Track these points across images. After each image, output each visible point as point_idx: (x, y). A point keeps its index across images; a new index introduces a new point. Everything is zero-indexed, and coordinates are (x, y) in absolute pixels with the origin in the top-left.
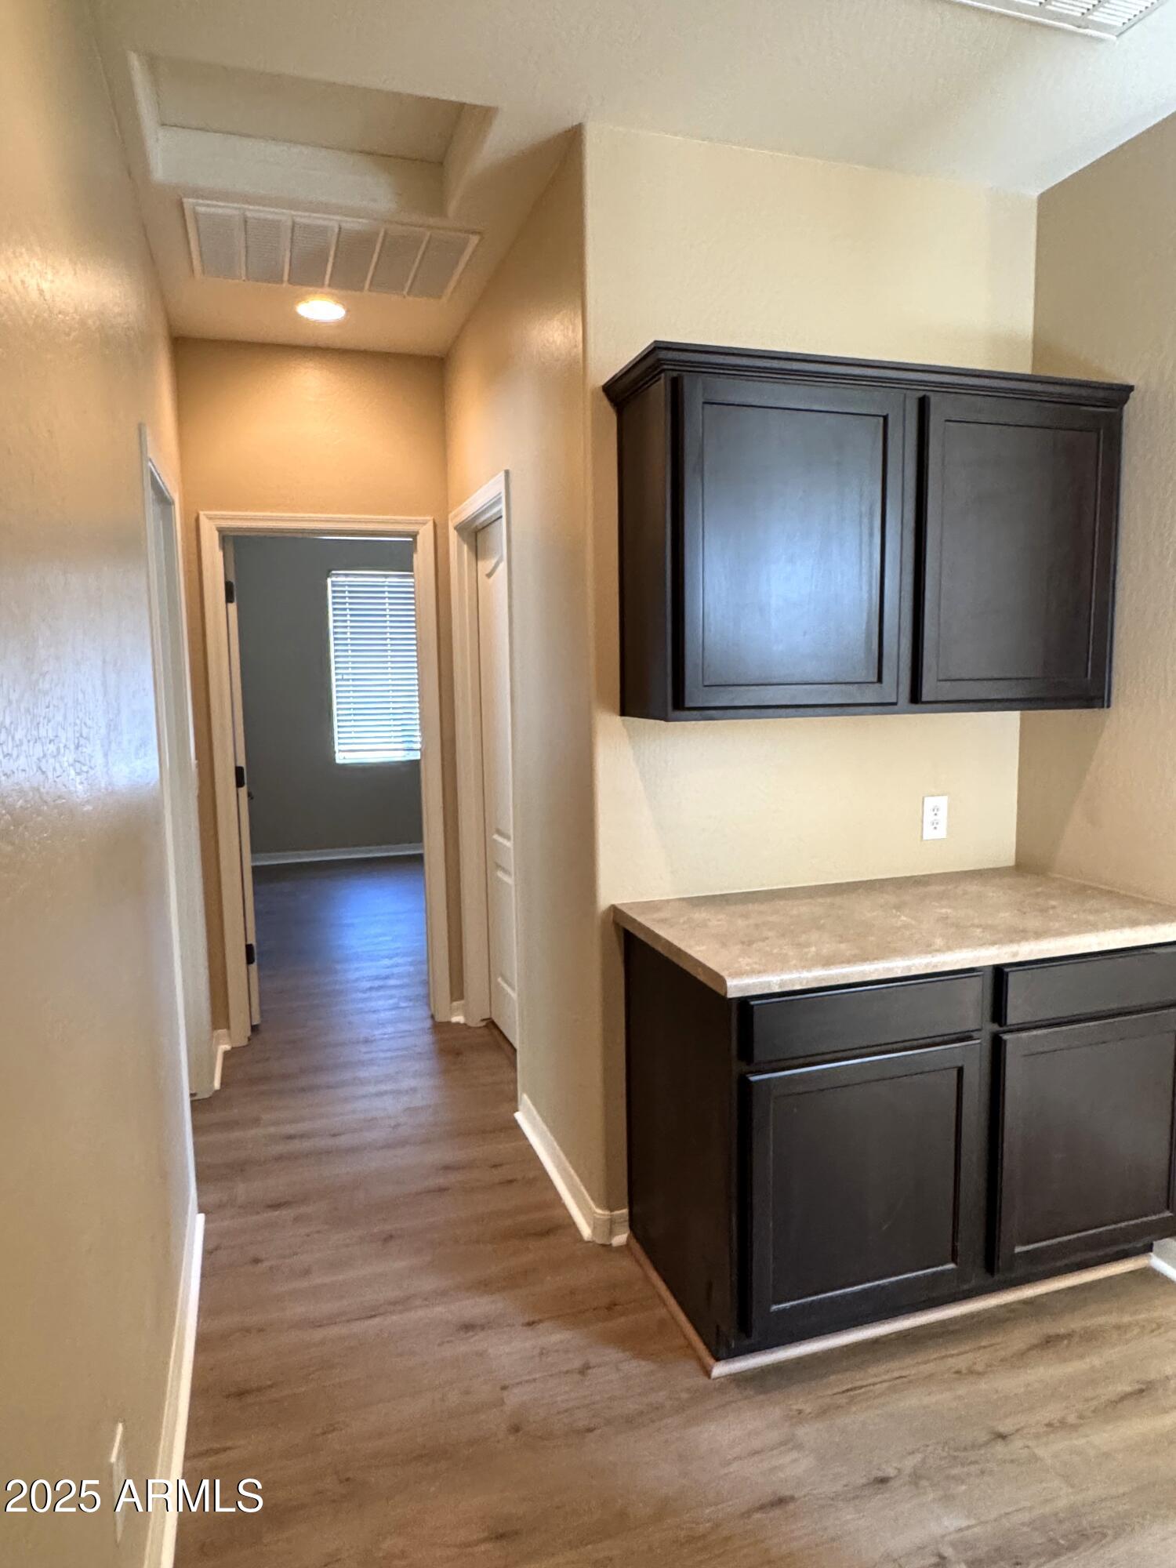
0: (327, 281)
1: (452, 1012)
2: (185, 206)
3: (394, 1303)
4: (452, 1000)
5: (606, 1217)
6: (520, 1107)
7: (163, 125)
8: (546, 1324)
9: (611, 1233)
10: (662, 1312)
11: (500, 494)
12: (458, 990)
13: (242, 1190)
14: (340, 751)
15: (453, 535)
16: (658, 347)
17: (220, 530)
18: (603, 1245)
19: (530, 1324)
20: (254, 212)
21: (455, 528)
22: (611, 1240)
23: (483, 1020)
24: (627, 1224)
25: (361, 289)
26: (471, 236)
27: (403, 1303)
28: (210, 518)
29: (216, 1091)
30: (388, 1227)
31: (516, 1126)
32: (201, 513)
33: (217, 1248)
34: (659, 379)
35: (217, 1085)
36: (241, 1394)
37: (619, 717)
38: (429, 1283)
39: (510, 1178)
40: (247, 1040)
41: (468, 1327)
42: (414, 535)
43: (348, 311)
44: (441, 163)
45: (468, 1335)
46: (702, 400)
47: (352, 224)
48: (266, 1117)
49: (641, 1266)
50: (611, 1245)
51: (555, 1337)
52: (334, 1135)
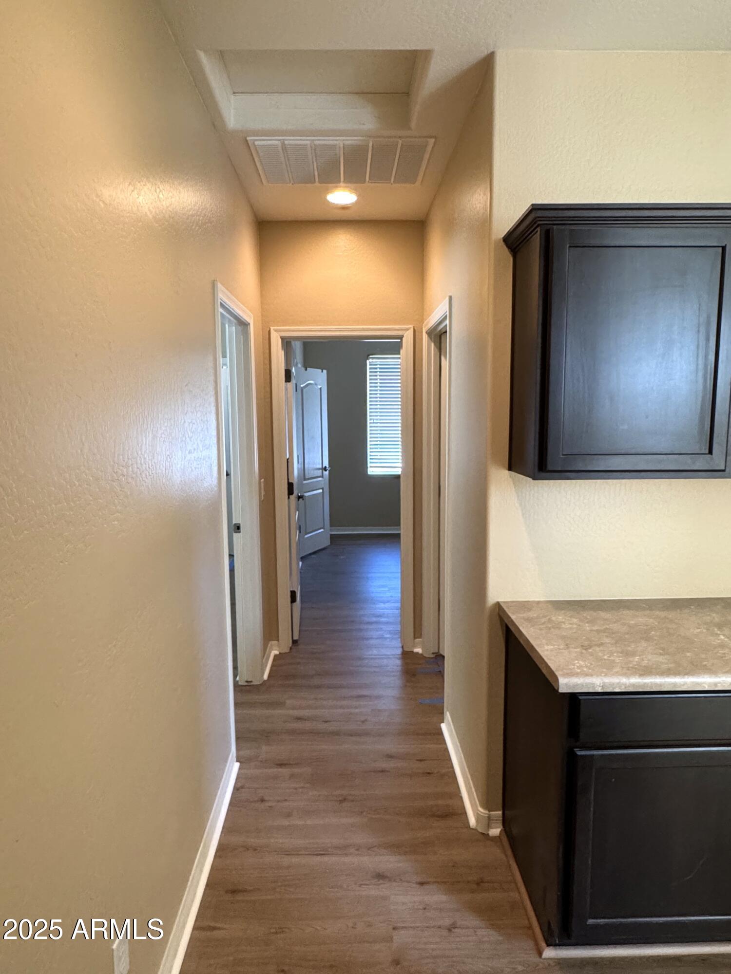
0: (342, 179)
1: (414, 646)
2: (249, 142)
3: (337, 848)
4: (415, 638)
5: (487, 815)
6: (445, 721)
7: (234, 93)
8: (434, 887)
9: (489, 827)
10: (514, 895)
11: (446, 312)
12: (418, 632)
13: (266, 751)
14: (371, 467)
15: (425, 337)
16: (535, 208)
17: (283, 338)
18: (482, 834)
19: (422, 884)
20: (290, 141)
21: (426, 333)
22: (488, 830)
23: (433, 653)
24: (501, 821)
25: (364, 182)
26: (429, 140)
27: (343, 849)
28: (276, 331)
29: (264, 681)
30: (345, 792)
31: (441, 733)
32: (272, 328)
33: (242, 787)
34: (537, 232)
35: (266, 677)
36: (234, 892)
37: (507, 472)
38: (361, 838)
39: (428, 771)
40: (289, 649)
41: (381, 876)
42: (401, 337)
43: (359, 196)
44: (408, 94)
45: (379, 882)
46: (568, 245)
47: (350, 141)
48: (289, 702)
49: (506, 856)
50: (488, 834)
51: (437, 897)
52: (326, 722)
